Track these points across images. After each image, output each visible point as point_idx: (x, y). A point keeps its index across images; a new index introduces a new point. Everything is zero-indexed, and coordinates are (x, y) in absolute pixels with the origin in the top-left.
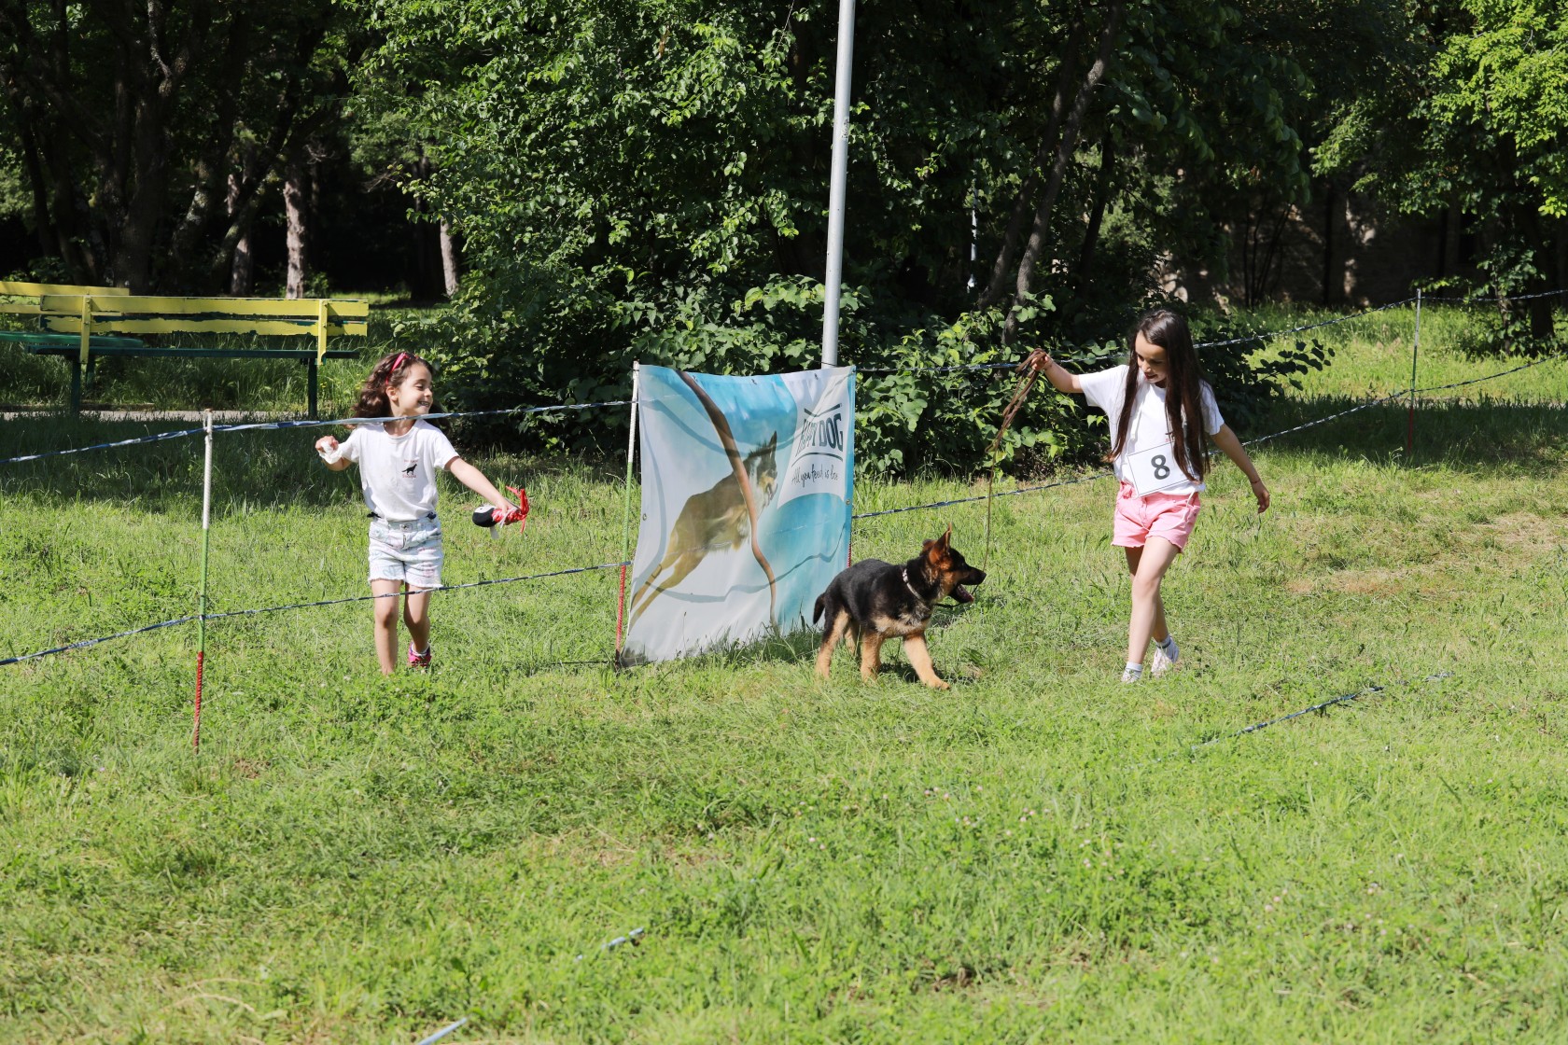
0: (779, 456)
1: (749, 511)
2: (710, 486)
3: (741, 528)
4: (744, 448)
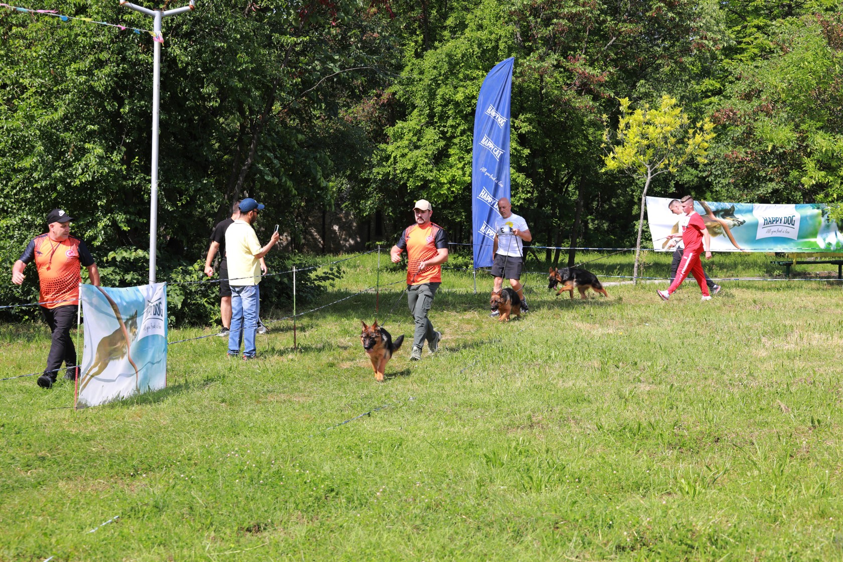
0: (138, 320)
1: (127, 343)
2: (111, 333)
3: (124, 350)
4: (124, 317)
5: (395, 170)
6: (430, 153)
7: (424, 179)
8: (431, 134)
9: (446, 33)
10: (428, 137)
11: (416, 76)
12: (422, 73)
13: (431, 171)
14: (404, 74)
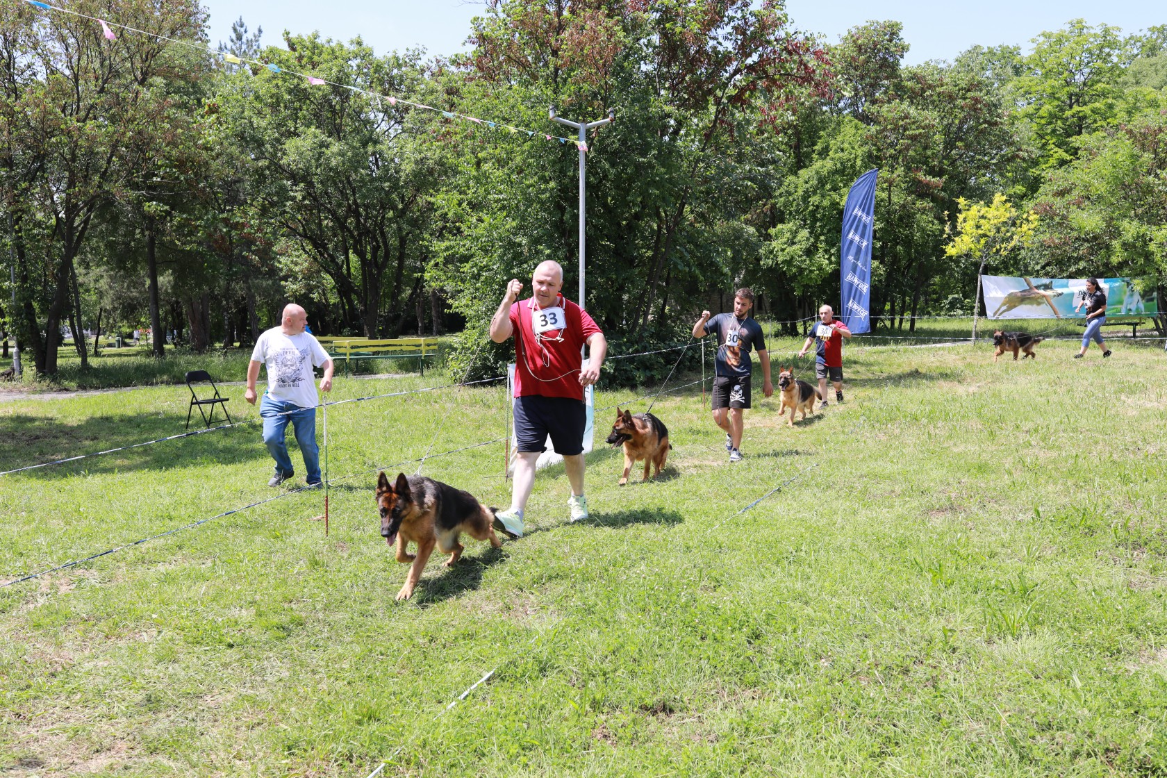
5: (777, 261)
6: (803, 247)
9: (815, 156)
10: (802, 235)
11: (792, 189)
12: (796, 186)
13: (805, 261)
14: (783, 189)
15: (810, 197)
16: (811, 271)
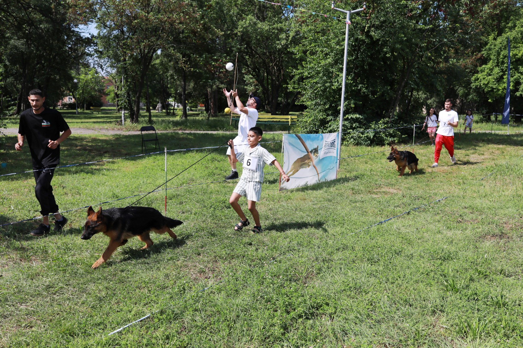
3: (310, 163)
5: (480, 84)
6: (495, 77)
7: (492, 88)
8: (497, 70)
9: (507, 29)
10: (495, 71)
11: (492, 47)
12: (495, 46)
13: (495, 84)
14: (487, 47)
15: (501, 51)
16: (499, 90)
